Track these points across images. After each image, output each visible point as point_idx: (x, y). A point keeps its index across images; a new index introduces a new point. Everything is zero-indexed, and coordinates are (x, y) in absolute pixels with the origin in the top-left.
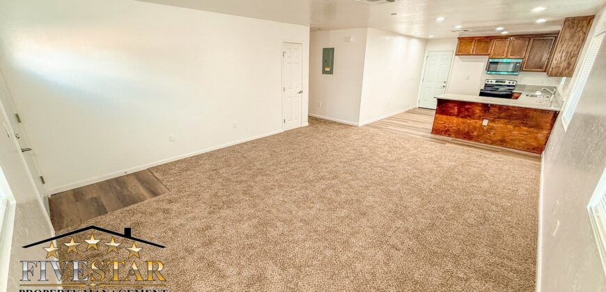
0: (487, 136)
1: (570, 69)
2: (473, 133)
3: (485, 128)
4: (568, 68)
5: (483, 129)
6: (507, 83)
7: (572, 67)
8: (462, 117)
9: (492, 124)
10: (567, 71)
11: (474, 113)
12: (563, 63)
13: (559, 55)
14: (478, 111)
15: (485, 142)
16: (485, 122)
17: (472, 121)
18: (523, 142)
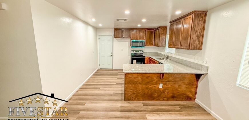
0: (163, 95)
1: (200, 44)
2: (154, 94)
3: (162, 90)
4: (199, 44)
5: (160, 91)
6: (140, 52)
7: (201, 42)
8: (145, 84)
9: (166, 86)
10: (199, 46)
11: (152, 80)
12: (196, 41)
13: (194, 35)
14: (155, 78)
15: (163, 100)
16: (161, 86)
17: (152, 86)
18: (184, 95)
